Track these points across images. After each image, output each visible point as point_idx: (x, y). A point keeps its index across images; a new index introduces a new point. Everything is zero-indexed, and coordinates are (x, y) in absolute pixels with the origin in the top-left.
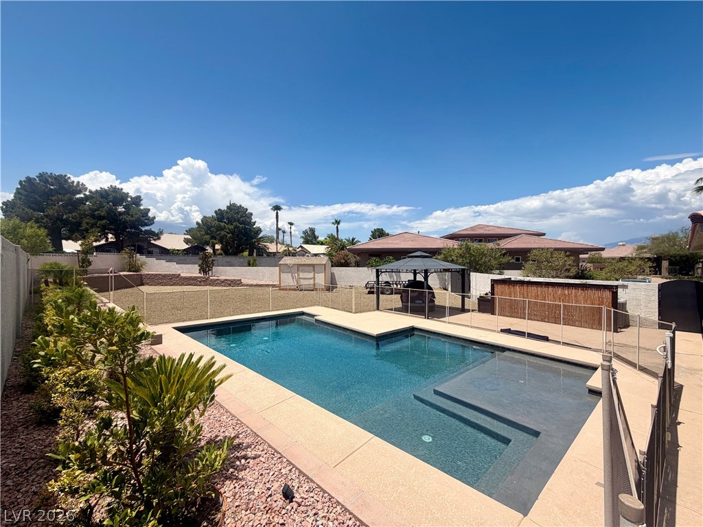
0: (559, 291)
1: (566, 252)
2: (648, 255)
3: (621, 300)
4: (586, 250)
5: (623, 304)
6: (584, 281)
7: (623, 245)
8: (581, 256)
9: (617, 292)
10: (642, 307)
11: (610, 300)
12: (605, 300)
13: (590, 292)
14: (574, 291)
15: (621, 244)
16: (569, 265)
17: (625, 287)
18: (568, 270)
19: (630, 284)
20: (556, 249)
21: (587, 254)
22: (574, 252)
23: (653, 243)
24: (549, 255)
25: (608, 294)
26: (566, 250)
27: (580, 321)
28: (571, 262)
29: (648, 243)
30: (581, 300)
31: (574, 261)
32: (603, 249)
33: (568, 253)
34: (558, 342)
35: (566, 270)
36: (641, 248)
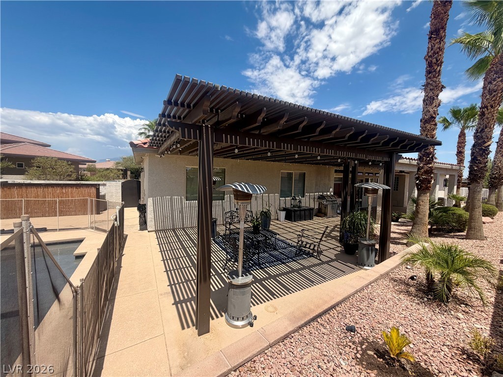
0: (58, 190)
1: (68, 161)
2: (121, 168)
3: (102, 193)
4: (84, 162)
5: (103, 196)
6: (79, 182)
7: (109, 161)
8: (80, 166)
9: (99, 189)
10: (114, 197)
11: (95, 194)
12: (92, 194)
13: (82, 189)
14: (70, 190)
15: (108, 160)
16: (71, 172)
17: (104, 185)
18: (70, 176)
19: (108, 183)
20: (60, 159)
21: (85, 164)
22: (75, 163)
23: (123, 161)
24: (53, 163)
25: (93, 190)
26: (68, 160)
27: (75, 211)
28: (72, 169)
29: (121, 161)
30: (76, 195)
31: (74, 169)
32: (95, 162)
33: (70, 163)
34: (56, 230)
35: (68, 175)
36: (118, 163)
